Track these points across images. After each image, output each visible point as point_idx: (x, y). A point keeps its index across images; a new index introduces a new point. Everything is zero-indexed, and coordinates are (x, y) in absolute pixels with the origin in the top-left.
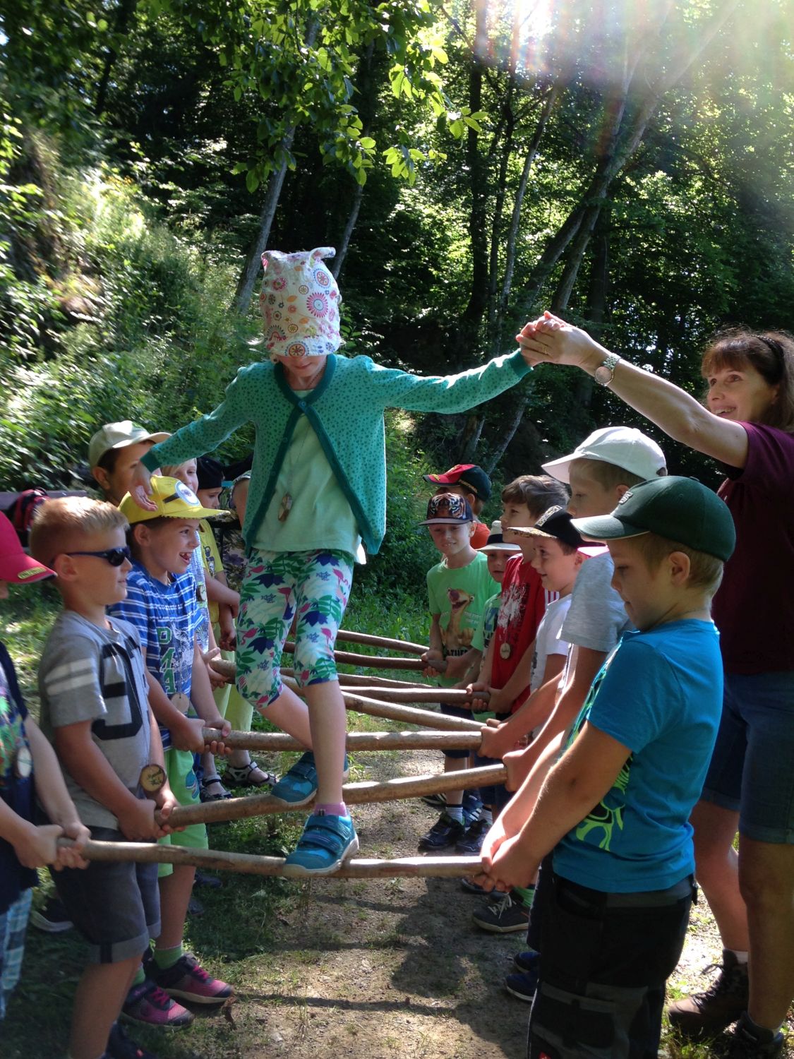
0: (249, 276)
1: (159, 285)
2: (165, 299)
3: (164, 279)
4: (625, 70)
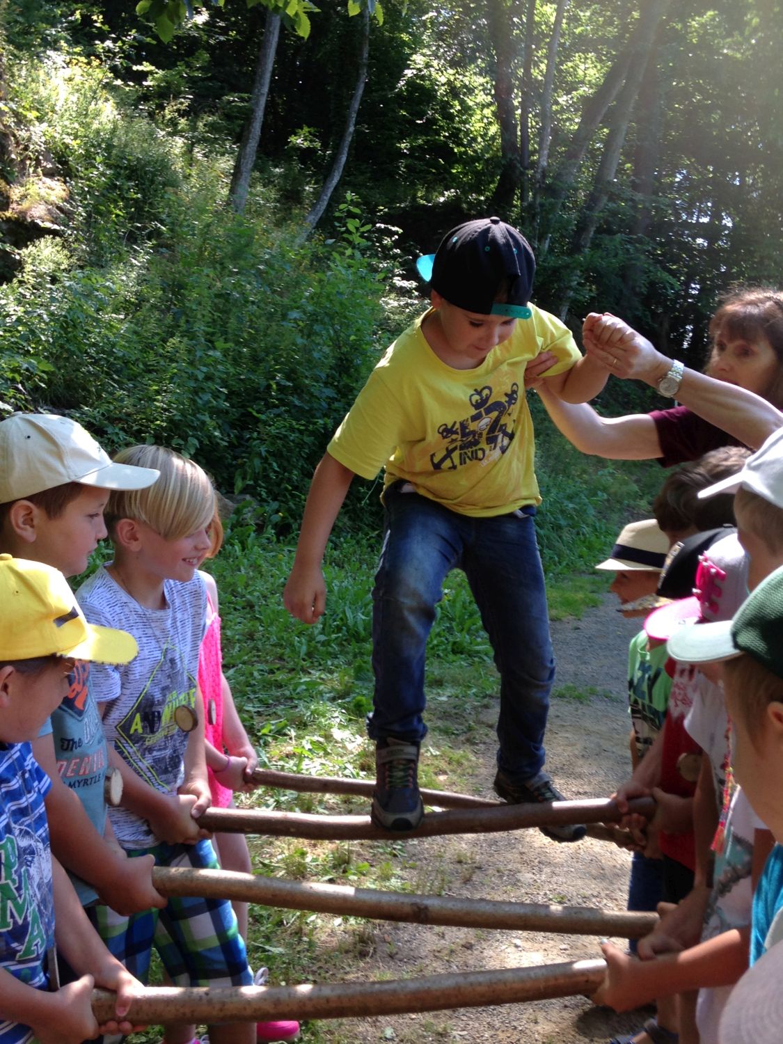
0: (243, 169)
1: (137, 185)
2: (144, 201)
3: (142, 178)
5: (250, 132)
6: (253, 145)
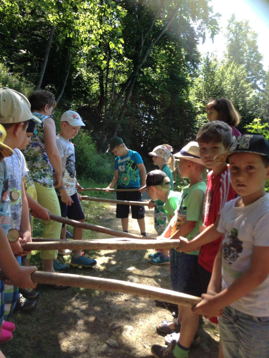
4: (142, 39)
5: (39, 82)
6: (40, 85)
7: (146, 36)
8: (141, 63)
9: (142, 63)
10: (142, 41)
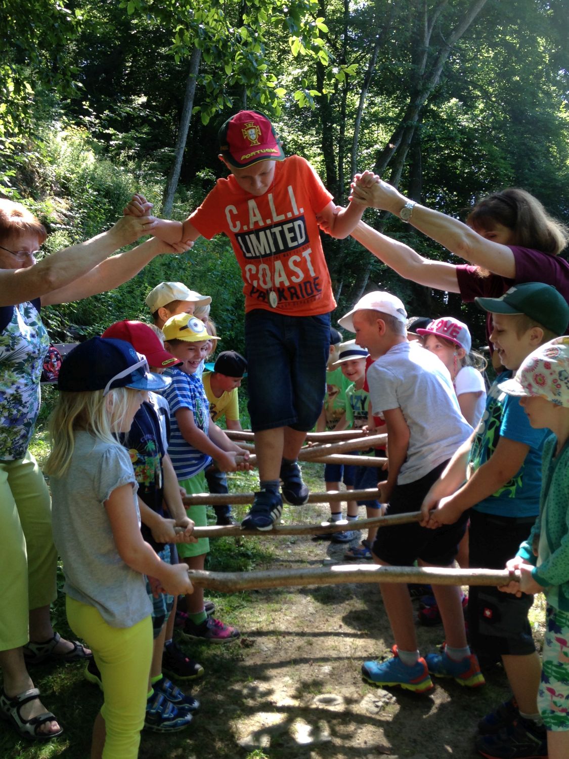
1: (109, 202)
2: (115, 211)
3: (112, 197)
4: (426, 29)
5: (174, 170)
6: (176, 177)
7: (434, 20)
8: (426, 89)
9: (428, 89)
10: (426, 35)
